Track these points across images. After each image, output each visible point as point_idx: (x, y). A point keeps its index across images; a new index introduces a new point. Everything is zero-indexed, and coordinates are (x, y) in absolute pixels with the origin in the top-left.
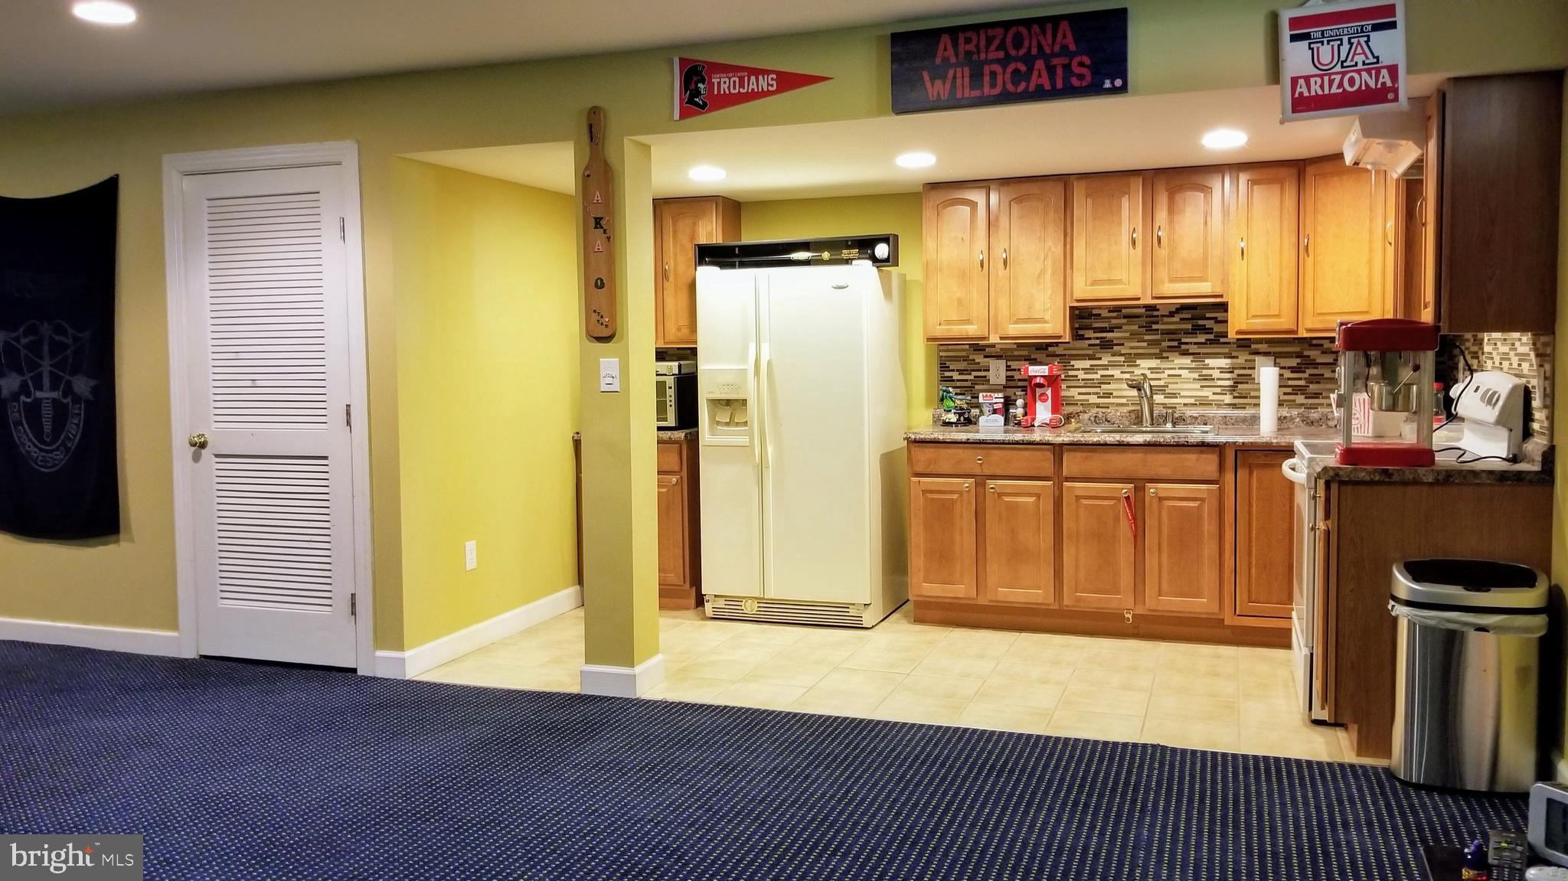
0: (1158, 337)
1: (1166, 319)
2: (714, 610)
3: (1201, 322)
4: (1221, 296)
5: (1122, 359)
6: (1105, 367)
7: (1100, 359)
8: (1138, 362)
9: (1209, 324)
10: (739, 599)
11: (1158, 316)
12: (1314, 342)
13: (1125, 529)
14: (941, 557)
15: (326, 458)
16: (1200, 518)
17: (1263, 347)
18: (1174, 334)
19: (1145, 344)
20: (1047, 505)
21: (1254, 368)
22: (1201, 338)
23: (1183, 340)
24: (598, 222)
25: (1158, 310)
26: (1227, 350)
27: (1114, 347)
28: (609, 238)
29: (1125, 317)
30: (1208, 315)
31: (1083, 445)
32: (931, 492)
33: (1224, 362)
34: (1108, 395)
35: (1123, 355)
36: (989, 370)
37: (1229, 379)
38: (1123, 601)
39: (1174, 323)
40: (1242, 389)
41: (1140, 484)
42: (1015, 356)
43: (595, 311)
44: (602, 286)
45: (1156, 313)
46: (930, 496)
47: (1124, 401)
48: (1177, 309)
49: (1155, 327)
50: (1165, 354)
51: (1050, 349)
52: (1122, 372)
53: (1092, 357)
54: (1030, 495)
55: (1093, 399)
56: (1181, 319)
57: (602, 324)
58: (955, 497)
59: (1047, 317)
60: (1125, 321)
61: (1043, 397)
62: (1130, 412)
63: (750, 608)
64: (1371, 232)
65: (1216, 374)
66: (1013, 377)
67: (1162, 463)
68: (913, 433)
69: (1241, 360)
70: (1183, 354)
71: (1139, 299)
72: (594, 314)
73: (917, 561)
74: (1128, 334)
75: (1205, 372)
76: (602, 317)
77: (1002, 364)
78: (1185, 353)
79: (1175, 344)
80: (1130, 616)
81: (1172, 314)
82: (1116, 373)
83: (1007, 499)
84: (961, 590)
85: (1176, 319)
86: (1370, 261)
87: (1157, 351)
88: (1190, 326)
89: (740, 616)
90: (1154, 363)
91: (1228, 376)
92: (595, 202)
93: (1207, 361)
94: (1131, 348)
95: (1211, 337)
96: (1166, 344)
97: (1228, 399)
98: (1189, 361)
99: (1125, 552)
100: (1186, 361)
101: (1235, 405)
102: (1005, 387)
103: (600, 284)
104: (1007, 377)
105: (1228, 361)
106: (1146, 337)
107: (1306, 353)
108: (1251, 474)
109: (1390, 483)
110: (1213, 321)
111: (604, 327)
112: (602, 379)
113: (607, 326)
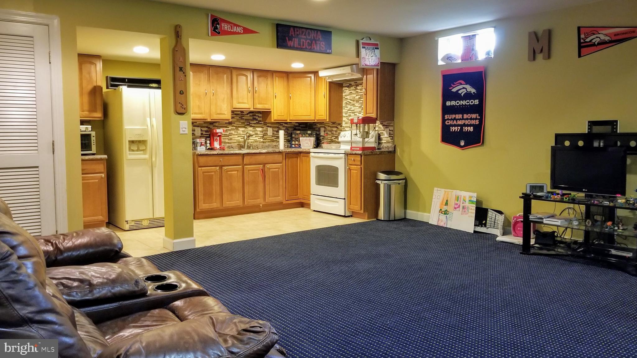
0: (244, 121)
1: (246, 116)
2: (130, 227)
3: (255, 117)
4: (270, 109)
5: (235, 128)
6: (230, 130)
7: (229, 128)
8: (239, 129)
9: (257, 117)
10: (142, 220)
11: (244, 115)
12: (281, 124)
13: (261, 178)
14: (209, 195)
15: (37, 167)
16: (279, 173)
17: (269, 125)
18: (248, 120)
19: (241, 123)
20: (240, 174)
21: (268, 131)
22: (255, 122)
23: (251, 122)
24: (181, 69)
25: (244, 113)
26: (261, 126)
27: (233, 124)
28: (185, 76)
29: (235, 114)
30: (256, 115)
31: (250, 154)
32: (205, 172)
33: (260, 129)
34: (231, 139)
35: (235, 126)
36: (195, 131)
37: (262, 134)
38: (260, 201)
39: (248, 117)
40: (265, 137)
41: (264, 164)
42: (203, 126)
43: (180, 103)
44: (183, 93)
45: (243, 114)
46: (205, 174)
47: (235, 141)
48: (249, 113)
49: (243, 118)
50: (246, 127)
51: (214, 124)
52: (235, 132)
53: (226, 127)
54: (235, 171)
55: (227, 141)
56: (250, 116)
57: (183, 108)
58: (213, 173)
59: (226, 113)
60: (235, 115)
61: (216, 140)
62: (238, 144)
63: (145, 223)
64: (311, 94)
65: (259, 133)
66: (203, 133)
67: (270, 158)
68: (199, 152)
69: (265, 129)
70: (251, 127)
71: (250, 109)
72: (179, 104)
73: (201, 197)
74: (236, 120)
75: (256, 132)
76: (183, 105)
77: (199, 129)
78: (251, 126)
79: (248, 123)
80: (261, 205)
81: (247, 114)
82: (233, 132)
83: (229, 173)
84: (215, 205)
85: (249, 116)
86: (311, 102)
87: (244, 125)
88: (252, 118)
89: (140, 227)
90: (243, 129)
91: (262, 133)
92: (180, 61)
93: (257, 129)
94: (237, 124)
95: (257, 121)
96: (246, 123)
97: (262, 140)
98: (252, 129)
99: (261, 186)
100: (251, 129)
101: (263, 142)
102: (200, 137)
103: (181, 93)
104: (201, 133)
105: (262, 129)
106: (241, 121)
107: (279, 127)
108: (289, 160)
109: (373, 155)
110: (258, 117)
111: (183, 109)
112: (181, 129)
113: (185, 109)
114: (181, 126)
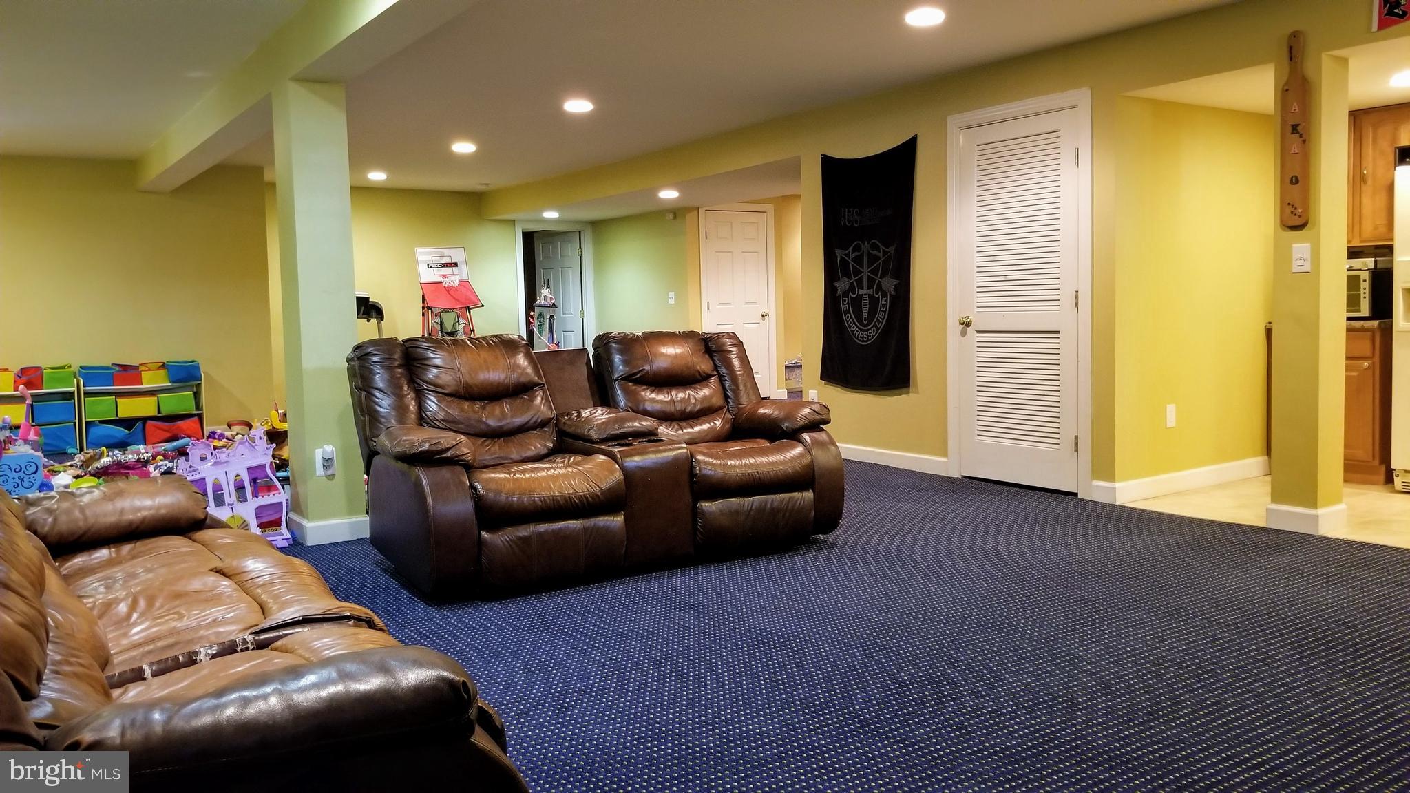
2: (1404, 484)
15: (1058, 332)
24: (1294, 128)
28: (1303, 141)
43: (1289, 204)
44: (1297, 182)
57: (1295, 215)
72: (1288, 206)
76: (1296, 208)
92: (1293, 111)
103: (1295, 181)
111: (1297, 217)
112: (1294, 262)
113: (1300, 216)
114: (1295, 256)
